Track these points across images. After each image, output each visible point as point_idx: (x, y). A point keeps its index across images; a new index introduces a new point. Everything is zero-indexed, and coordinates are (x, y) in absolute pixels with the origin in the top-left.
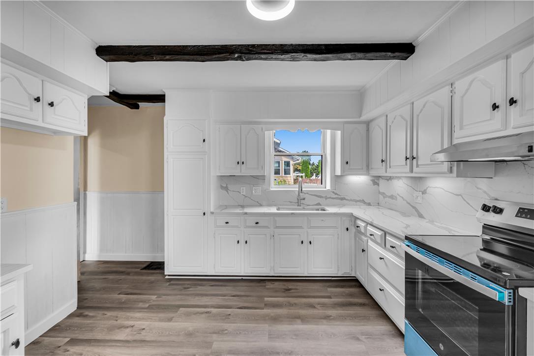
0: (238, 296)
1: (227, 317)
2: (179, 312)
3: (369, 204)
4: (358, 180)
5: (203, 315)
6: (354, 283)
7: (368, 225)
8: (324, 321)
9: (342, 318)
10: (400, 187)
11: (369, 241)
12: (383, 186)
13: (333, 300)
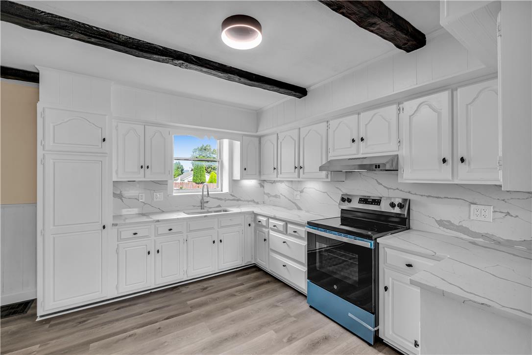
0: (157, 309)
1: (159, 331)
2: (90, 349)
3: (257, 203)
4: (250, 183)
5: (129, 340)
6: (254, 269)
7: (270, 219)
8: (248, 303)
9: (259, 296)
10: (282, 188)
11: (270, 231)
12: (268, 188)
13: (245, 285)
